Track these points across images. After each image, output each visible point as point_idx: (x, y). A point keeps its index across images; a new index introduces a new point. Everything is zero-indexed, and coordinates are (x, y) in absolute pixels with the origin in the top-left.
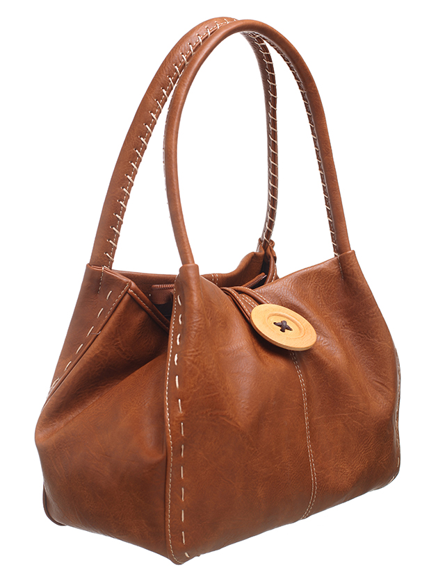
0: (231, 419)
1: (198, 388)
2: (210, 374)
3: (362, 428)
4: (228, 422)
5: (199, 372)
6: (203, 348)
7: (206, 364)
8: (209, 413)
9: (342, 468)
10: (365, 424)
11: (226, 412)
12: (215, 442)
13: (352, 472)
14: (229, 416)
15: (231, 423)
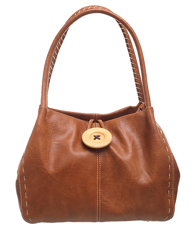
0: (44, 170)
1: (31, 155)
2: (37, 150)
3: (131, 188)
4: (43, 170)
5: (32, 149)
6: (35, 139)
7: (35, 146)
8: (35, 166)
9: (120, 204)
10: (133, 187)
11: (42, 166)
12: (38, 178)
13: (125, 207)
14: (44, 168)
15: (45, 171)
